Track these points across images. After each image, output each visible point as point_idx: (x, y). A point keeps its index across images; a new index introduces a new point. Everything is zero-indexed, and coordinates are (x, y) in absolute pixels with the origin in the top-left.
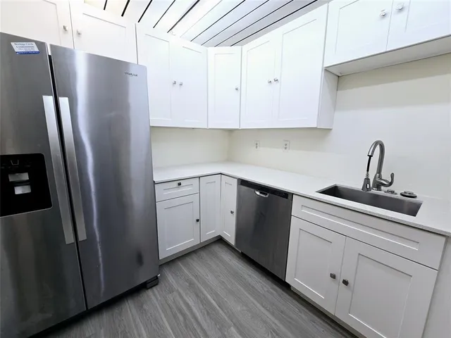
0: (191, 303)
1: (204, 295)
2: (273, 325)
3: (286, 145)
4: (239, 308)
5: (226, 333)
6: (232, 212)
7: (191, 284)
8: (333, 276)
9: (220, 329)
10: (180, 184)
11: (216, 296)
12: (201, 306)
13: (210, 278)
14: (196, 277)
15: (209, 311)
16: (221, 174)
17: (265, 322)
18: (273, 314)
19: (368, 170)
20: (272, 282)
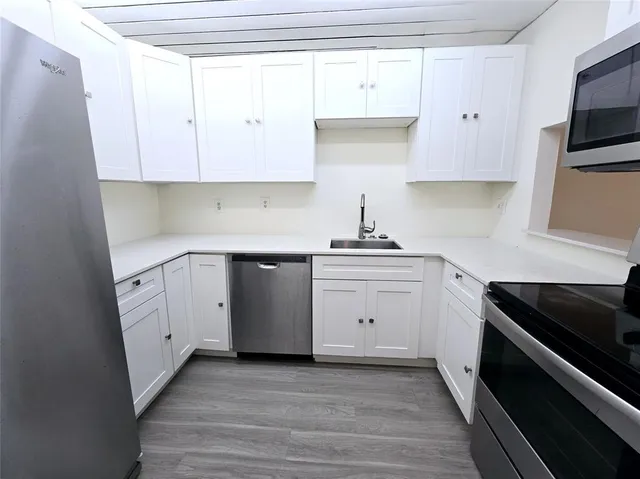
0: (223, 450)
1: (231, 429)
2: (325, 400)
3: (265, 202)
4: (284, 411)
5: (291, 441)
6: (221, 305)
7: (200, 432)
8: (361, 321)
9: (283, 443)
10: (138, 283)
11: (247, 419)
12: (240, 442)
13: (222, 407)
14: (200, 419)
15: (254, 438)
16: (189, 253)
17: (316, 403)
18: (316, 392)
19: (362, 220)
20: (295, 366)
